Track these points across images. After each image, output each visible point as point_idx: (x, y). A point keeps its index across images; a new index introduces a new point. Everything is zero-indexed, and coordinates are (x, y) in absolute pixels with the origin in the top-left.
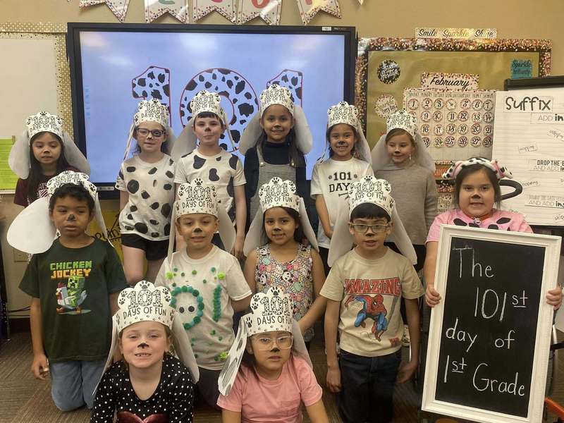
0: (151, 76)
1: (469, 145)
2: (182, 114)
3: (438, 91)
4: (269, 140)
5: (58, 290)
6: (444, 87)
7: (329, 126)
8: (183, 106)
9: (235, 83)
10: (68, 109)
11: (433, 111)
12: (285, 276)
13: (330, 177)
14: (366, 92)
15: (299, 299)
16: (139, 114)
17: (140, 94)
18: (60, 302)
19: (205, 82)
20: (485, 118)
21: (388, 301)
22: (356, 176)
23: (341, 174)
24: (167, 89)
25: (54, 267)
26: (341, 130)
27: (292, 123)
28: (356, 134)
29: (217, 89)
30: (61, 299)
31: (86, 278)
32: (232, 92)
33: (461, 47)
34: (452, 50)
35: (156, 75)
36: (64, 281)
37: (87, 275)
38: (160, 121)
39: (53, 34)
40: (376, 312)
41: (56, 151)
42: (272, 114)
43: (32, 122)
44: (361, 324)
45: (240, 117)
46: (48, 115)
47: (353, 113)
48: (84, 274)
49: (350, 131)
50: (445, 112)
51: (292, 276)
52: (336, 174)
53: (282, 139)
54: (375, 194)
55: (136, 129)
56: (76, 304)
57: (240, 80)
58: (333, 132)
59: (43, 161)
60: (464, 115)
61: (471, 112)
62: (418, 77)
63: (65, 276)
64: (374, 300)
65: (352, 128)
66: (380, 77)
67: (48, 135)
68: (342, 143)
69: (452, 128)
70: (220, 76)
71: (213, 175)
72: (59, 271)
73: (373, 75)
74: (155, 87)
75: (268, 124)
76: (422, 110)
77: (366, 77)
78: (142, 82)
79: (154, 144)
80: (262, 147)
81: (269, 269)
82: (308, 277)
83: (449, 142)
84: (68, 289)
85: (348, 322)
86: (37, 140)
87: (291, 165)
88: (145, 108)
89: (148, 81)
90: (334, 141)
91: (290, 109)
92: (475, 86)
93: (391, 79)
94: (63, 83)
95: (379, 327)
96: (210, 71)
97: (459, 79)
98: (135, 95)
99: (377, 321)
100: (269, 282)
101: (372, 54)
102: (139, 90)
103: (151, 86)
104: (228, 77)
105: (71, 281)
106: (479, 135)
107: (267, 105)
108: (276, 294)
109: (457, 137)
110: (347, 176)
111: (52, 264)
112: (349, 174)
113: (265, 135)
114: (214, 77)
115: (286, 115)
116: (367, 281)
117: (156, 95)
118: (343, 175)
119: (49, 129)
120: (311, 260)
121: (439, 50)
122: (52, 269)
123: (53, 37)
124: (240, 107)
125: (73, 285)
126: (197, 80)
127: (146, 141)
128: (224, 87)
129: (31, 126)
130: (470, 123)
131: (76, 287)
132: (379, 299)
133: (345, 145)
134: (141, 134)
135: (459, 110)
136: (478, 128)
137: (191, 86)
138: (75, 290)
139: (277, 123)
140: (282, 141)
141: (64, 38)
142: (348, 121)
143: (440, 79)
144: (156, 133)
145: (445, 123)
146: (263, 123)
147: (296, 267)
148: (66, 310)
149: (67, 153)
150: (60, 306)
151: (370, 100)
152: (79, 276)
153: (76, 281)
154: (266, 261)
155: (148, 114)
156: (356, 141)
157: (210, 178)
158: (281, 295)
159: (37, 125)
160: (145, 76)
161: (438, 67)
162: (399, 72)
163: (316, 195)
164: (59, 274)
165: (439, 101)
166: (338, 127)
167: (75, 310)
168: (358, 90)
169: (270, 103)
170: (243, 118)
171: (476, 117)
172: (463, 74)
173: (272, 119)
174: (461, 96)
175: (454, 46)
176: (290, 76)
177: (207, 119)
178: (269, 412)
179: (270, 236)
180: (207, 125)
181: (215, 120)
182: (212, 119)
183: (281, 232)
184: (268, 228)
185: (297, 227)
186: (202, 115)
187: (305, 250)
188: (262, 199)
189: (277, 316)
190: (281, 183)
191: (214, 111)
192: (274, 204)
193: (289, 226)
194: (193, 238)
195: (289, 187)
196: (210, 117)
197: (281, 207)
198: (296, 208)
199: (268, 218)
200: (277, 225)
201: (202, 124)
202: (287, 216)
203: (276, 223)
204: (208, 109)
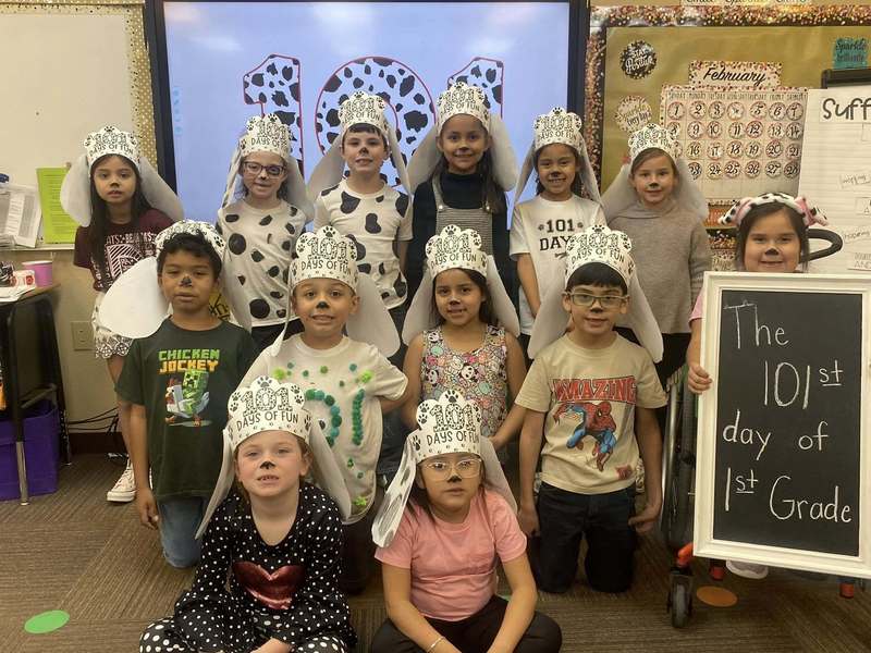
0: (272, 69)
1: (763, 174)
2: (319, 128)
3: (716, 90)
4: (450, 170)
5: (169, 389)
6: (725, 83)
7: (537, 148)
8: (320, 116)
9: (399, 79)
10: (148, 121)
11: (707, 121)
12: (466, 371)
13: (541, 228)
14: (602, 91)
16: (248, 138)
17: (256, 98)
18: (171, 408)
19: (353, 78)
20: (790, 132)
21: (618, 411)
22: (580, 225)
23: (557, 222)
24: (295, 90)
25: (164, 356)
26: (555, 154)
27: (486, 142)
29: (371, 89)
30: (173, 402)
31: (211, 374)
32: (394, 92)
33: (754, 19)
34: (740, 25)
35: (279, 68)
36: (179, 377)
37: (212, 369)
38: (279, 151)
39: (123, 6)
40: (598, 427)
41: (128, 184)
43: (93, 142)
44: (577, 444)
45: (406, 133)
46: (116, 131)
47: (574, 125)
48: (207, 367)
49: (569, 155)
50: (725, 123)
51: (476, 372)
52: (550, 223)
53: (470, 168)
54: (608, 251)
55: (243, 162)
56: (195, 412)
57: (406, 76)
58: (542, 158)
59: (110, 199)
60: (755, 128)
61: (767, 123)
62: (684, 68)
63: (180, 369)
64: (600, 409)
65: (573, 150)
66: (624, 68)
67: (117, 160)
68: (555, 174)
69: (735, 147)
70: (376, 68)
71: (372, 225)
72: (171, 362)
73: (614, 66)
74: (278, 88)
75: (450, 145)
76: (690, 120)
77: (602, 68)
78: (258, 80)
79: (267, 186)
81: (441, 361)
82: (500, 375)
83: (731, 171)
84: (183, 388)
85: (557, 440)
86: (100, 168)
87: (485, 210)
88: (256, 130)
89: (268, 77)
91: (483, 120)
92: (774, 82)
93: (642, 71)
94: (141, 81)
95: (604, 448)
96: (361, 61)
97: (749, 71)
98: (249, 100)
99: (600, 440)
100: (441, 381)
101: (612, 32)
102: (254, 92)
103: (272, 85)
104: (388, 71)
105: (189, 376)
106: (779, 160)
108: (452, 400)
109: (744, 162)
110: (567, 225)
111: (161, 353)
112: (570, 221)
113: (445, 163)
114: (368, 71)
115: (477, 129)
116: (587, 382)
117: (279, 99)
118: (561, 224)
119: (118, 151)
120: (504, 348)
121: (718, 25)
122: (161, 359)
123: (124, 11)
124: (406, 116)
125: (191, 382)
126: (341, 75)
127: (258, 181)
128: (383, 86)
129: (91, 148)
130: (764, 140)
131: (196, 386)
132: (605, 408)
133: (561, 177)
134: (250, 170)
135: (748, 119)
136: (778, 149)
137: (333, 84)
138: (194, 390)
139: (463, 143)
141: (139, 11)
142: (565, 139)
143: (719, 70)
144: (271, 169)
145: (726, 139)
146: (442, 144)
147: (482, 360)
148: (180, 419)
150: (171, 414)
151: (609, 104)
152: (201, 370)
153: (196, 378)
154: (437, 350)
155: (261, 138)
157: (367, 229)
158: (461, 402)
159: (100, 145)
160: (263, 70)
161: (716, 52)
162: (655, 60)
163: (518, 255)
164: (169, 366)
165: (716, 106)
166: (549, 149)
167: (192, 419)
168: (590, 89)
169: (452, 113)
170: (412, 133)
171: (776, 130)
172: (754, 62)
173: (455, 137)
174: (752, 97)
175: (744, 19)
176: (484, 67)
177: (363, 136)
178: (448, 568)
179: (443, 313)
180: (363, 145)
181: (375, 136)
182: (371, 135)
183: (461, 307)
184: (441, 300)
185: (484, 300)
186: (357, 128)
187: (495, 335)
188: (431, 257)
189: (455, 432)
190: (458, 232)
191: (375, 123)
192: (449, 264)
193: (472, 298)
194: (314, 317)
195: (471, 239)
196: (368, 131)
197: (459, 269)
198: (482, 271)
199: (439, 287)
200: (454, 296)
201: (355, 143)
202: (469, 282)
203: (453, 293)
204: (366, 119)
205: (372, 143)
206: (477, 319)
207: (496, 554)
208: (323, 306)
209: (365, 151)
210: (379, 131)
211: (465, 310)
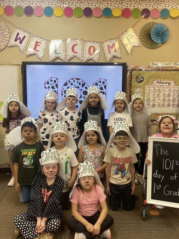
0: (51, 81)
1: (171, 106)
2: (62, 94)
3: (159, 86)
4: (91, 106)
5: (24, 159)
6: (161, 84)
7: (115, 100)
8: (62, 92)
9: (82, 83)
10: (21, 91)
11: (157, 94)
12: (93, 156)
13: (115, 119)
14: (131, 86)
15: (97, 164)
16: (47, 96)
17: (47, 87)
19: (71, 83)
20: (177, 96)
21: (127, 166)
22: (124, 119)
23: (119, 118)
24: (57, 86)
25: (23, 151)
26: (119, 102)
27: (99, 99)
28: (125, 103)
29: (75, 85)
30: (25, 162)
31: (34, 155)
32: (80, 86)
33: (168, 69)
34: (164, 71)
35: (53, 80)
36: (26, 156)
38: (54, 99)
39: (17, 65)
40: (122, 170)
41: (17, 108)
42: (92, 96)
43: (9, 98)
44: (117, 173)
45: (83, 96)
46: (15, 95)
47: (124, 95)
49: (123, 102)
50: (161, 94)
51: (95, 156)
52: (117, 118)
53: (95, 105)
54: (124, 128)
55: (46, 101)
56: (30, 164)
57: (83, 82)
58: (116, 102)
59: (12, 111)
60: (169, 95)
61: (172, 94)
62: (151, 80)
63: (26, 154)
64: (122, 165)
65: (124, 101)
66: (136, 81)
67: (14, 102)
68: (119, 106)
69: (164, 100)
70: (76, 81)
71: (72, 119)
72: (24, 152)
73: (134, 80)
74: (53, 85)
75: (90, 100)
76: (153, 93)
77: (131, 81)
78: (48, 83)
79: (51, 107)
80: (88, 109)
81: (87, 153)
82: (101, 157)
83: (163, 106)
84: (27, 158)
85: (113, 172)
86: (10, 104)
87: (99, 115)
88: (49, 94)
89: (50, 82)
90: (117, 105)
91: (98, 94)
92: (173, 84)
93: (141, 81)
94: (20, 84)
95: (123, 174)
96: (73, 79)
97: (167, 81)
98: (45, 88)
99: (122, 172)
100: (87, 158)
101: (133, 72)
102: (47, 86)
103: (51, 84)
104: (79, 81)
105: (29, 156)
106: (175, 103)
107: (90, 93)
108: (87, 163)
109: (166, 103)
110: (121, 119)
111: (22, 150)
112: (122, 118)
113: (89, 104)
114: (74, 81)
115: (97, 96)
116: (119, 158)
117: (53, 87)
118: (119, 119)
119: (15, 100)
120: (102, 150)
121: (160, 71)
122: (22, 152)
123: (17, 66)
124: (83, 92)
125: (29, 157)
126: (68, 82)
127: (49, 106)
128: (77, 85)
129: (8, 99)
130: (171, 98)
131: (30, 158)
132: (123, 165)
133: (121, 107)
134: (47, 103)
135: (167, 93)
136: (175, 100)
137: (66, 84)
138: (30, 159)
139: (93, 99)
140: (96, 106)
141: (20, 66)
142: (122, 98)
143: (160, 81)
144: (52, 103)
145: (162, 98)
146: (89, 100)
147: (97, 153)
148: (26, 166)
149: (21, 109)
151: (132, 89)
153: (30, 156)
154: (86, 150)
155: (50, 96)
156: (125, 106)
157: (70, 119)
158: (89, 163)
159: (11, 99)
160: (49, 81)
161: (159, 77)
162: (144, 79)
163: (109, 126)
164: (24, 153)
165: (159, 90)
166: (118, 100)
167: (30, 166)
168: (128, 86)
169: (91, 92)
170: (85, 96)
171: (174, 96)
172: (168, 80)
173: (92, 98)
174: (168, 88)
175: (165, 69)
176: (102, 81)
177: (71, 98)
178: (87, 204)
179: (88, 141)
180: (71, 100)
181: (74, 98)
182: (73, 98)
183: (92, 140)
184: (88, 138)
185: (98, 138)
186: (70, 96)
187: (101, 146)
188: (85, 128)
189: (87, 171)
190: (92, 122)
191: (74, 95)
192: (90, 129)
193: (95, 138)
194: (57, 142)
195: (95, 123)
196: (73, 97)
197: (92, 130)
198: (98, 131)
199: (87, 135)
200: (91, 137)
201: (69, 100)
202: (94, 134)
203: (91, 136)
204: (72, 94)
205: (73, 100)
206: (96, 142)
207: (99, 201)
208: (59, 139)
209: (72, 102)
210: (75, 97)
211: (93, 140)
